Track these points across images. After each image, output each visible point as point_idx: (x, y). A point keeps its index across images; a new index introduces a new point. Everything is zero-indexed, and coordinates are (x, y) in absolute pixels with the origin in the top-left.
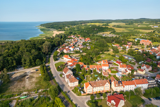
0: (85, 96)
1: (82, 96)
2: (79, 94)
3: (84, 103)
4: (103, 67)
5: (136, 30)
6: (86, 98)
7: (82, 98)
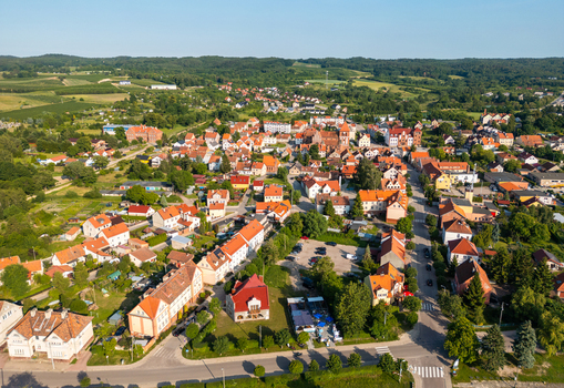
0: (159, 348)
1: (147, 353)
2: (133, 357)
3: (180, 364)
4: (109, 240)
5: (71, 96)
6: (170, 349)
7: (157, 359)
